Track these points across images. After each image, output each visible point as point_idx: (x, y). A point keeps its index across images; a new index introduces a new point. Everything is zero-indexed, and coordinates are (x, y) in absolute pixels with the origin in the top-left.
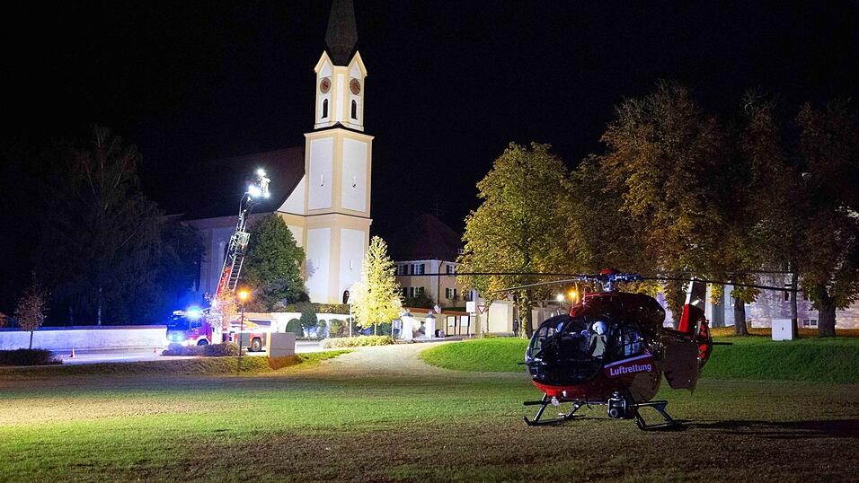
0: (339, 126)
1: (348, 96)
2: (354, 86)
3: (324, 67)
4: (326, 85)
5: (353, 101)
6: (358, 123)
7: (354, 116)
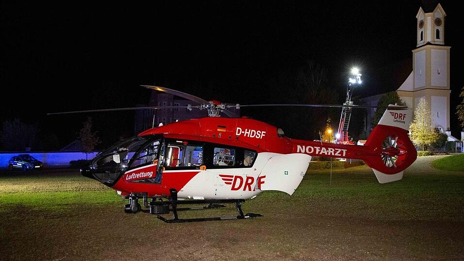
0: (429, 43)
1: (434, 27)
2: (437, 22)
3: (420, 15)
4: (422, 24)
5: (437, 30)
6: (441, 41)
7: (438, 37)
